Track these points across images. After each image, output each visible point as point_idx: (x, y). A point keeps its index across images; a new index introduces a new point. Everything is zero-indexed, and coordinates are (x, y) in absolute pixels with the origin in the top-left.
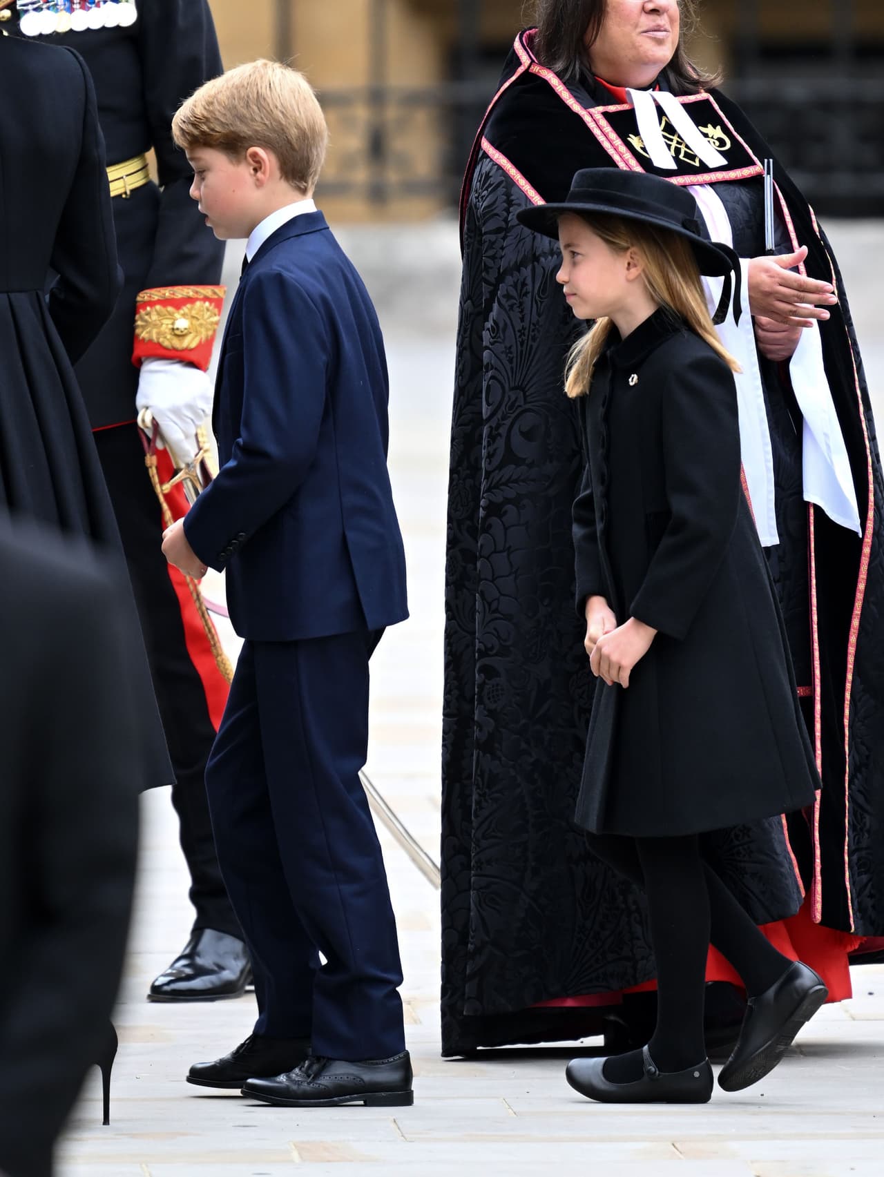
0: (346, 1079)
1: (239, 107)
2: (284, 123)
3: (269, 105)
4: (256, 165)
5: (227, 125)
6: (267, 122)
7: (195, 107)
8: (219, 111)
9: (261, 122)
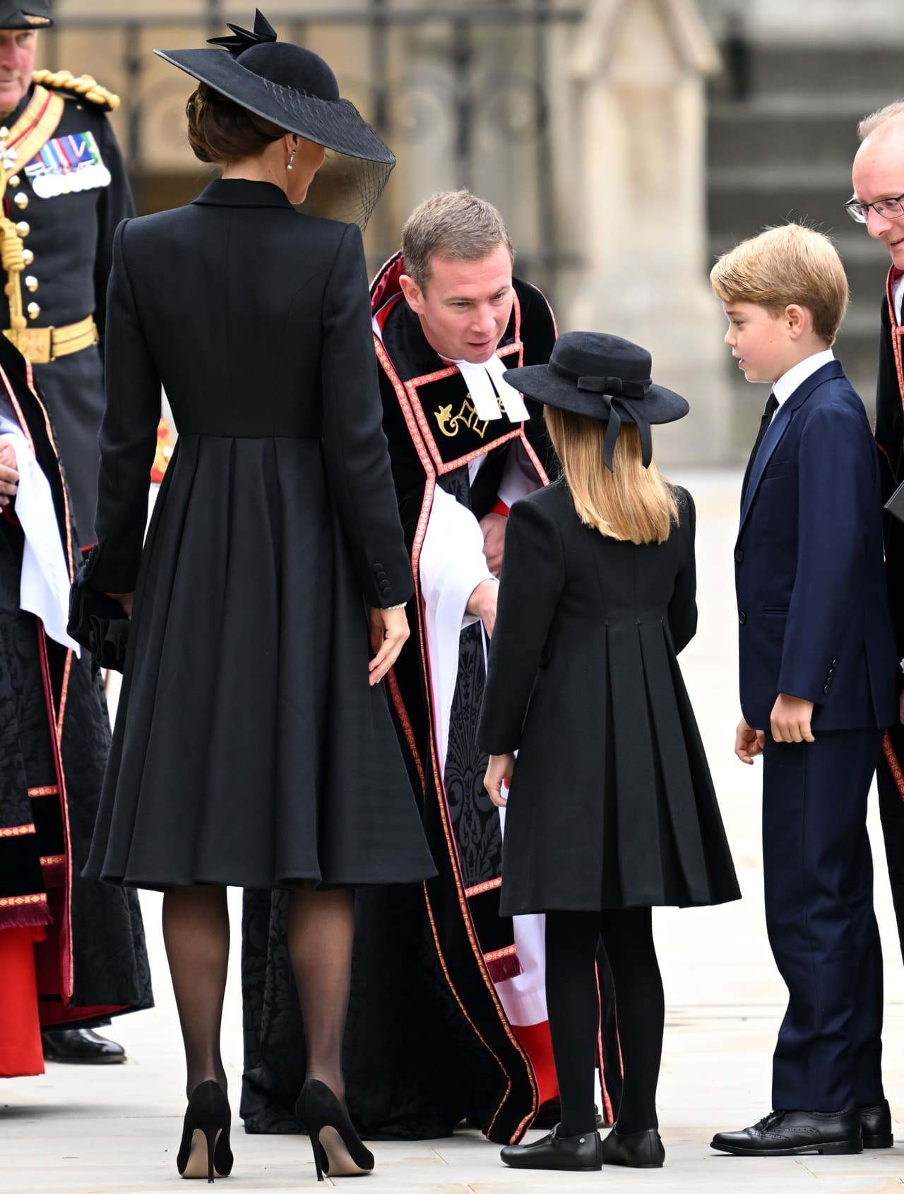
0: (804, 1131)
1: (780, 269)
2: (818, 283)
3: (807, 268)
4: (792, 320)
5: (770, 284)
6: (805, 283)
7: (737, 265)
8: (762, 271)
9: (800, 283)
